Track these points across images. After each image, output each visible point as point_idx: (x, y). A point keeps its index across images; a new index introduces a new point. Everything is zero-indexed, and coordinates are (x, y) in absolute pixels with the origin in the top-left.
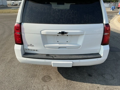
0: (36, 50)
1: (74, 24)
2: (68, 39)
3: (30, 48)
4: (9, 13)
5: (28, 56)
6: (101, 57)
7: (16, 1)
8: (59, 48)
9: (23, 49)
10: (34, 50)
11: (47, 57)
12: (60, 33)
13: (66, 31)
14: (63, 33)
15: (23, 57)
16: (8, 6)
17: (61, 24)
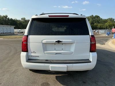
0: (38, 57)
1: (67, 35)
2: (63, 46)
3: (33, 54)
4: (16, 38)
5: (31, 61)
6: (90, 62)
7: (22, 30)
8: (56, 54)
9: (27, 56)
10: (36, 56)
11: (46, 62)
12: (56, 42)
13: (61, 40)
14: (59, 42)
15: (27, 62)
16: (15, 34)
17: (57, 35)
